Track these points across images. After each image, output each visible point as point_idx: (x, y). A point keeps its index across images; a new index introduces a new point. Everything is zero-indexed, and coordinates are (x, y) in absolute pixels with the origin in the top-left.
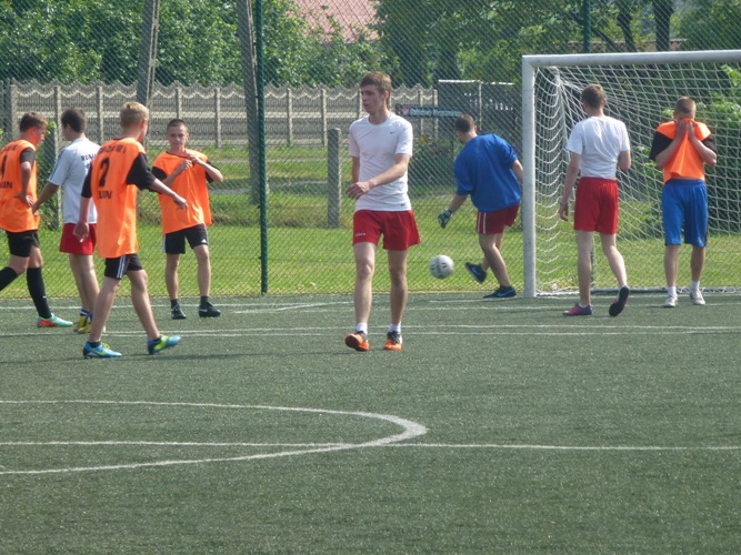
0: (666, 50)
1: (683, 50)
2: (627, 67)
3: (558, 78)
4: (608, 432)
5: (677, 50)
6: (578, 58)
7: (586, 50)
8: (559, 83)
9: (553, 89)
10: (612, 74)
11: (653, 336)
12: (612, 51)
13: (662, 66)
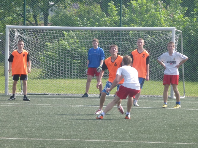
0: (47, 26)
1: (52, 26)
2: (36, 30)
3: (16, 32)
4: (28, 134)
5: (50, 26)
6: (22, 27)
7: (24, 25)
8: (16, 34)
9: (14, 35)
10: (31, 32)
11: (42, 107)
12: (31, 25)
13: (46, 30)
